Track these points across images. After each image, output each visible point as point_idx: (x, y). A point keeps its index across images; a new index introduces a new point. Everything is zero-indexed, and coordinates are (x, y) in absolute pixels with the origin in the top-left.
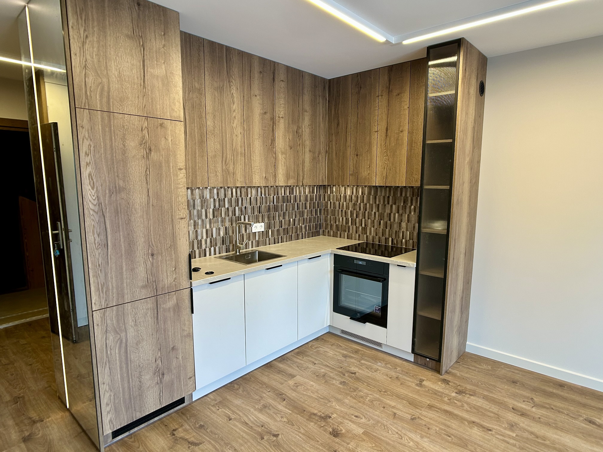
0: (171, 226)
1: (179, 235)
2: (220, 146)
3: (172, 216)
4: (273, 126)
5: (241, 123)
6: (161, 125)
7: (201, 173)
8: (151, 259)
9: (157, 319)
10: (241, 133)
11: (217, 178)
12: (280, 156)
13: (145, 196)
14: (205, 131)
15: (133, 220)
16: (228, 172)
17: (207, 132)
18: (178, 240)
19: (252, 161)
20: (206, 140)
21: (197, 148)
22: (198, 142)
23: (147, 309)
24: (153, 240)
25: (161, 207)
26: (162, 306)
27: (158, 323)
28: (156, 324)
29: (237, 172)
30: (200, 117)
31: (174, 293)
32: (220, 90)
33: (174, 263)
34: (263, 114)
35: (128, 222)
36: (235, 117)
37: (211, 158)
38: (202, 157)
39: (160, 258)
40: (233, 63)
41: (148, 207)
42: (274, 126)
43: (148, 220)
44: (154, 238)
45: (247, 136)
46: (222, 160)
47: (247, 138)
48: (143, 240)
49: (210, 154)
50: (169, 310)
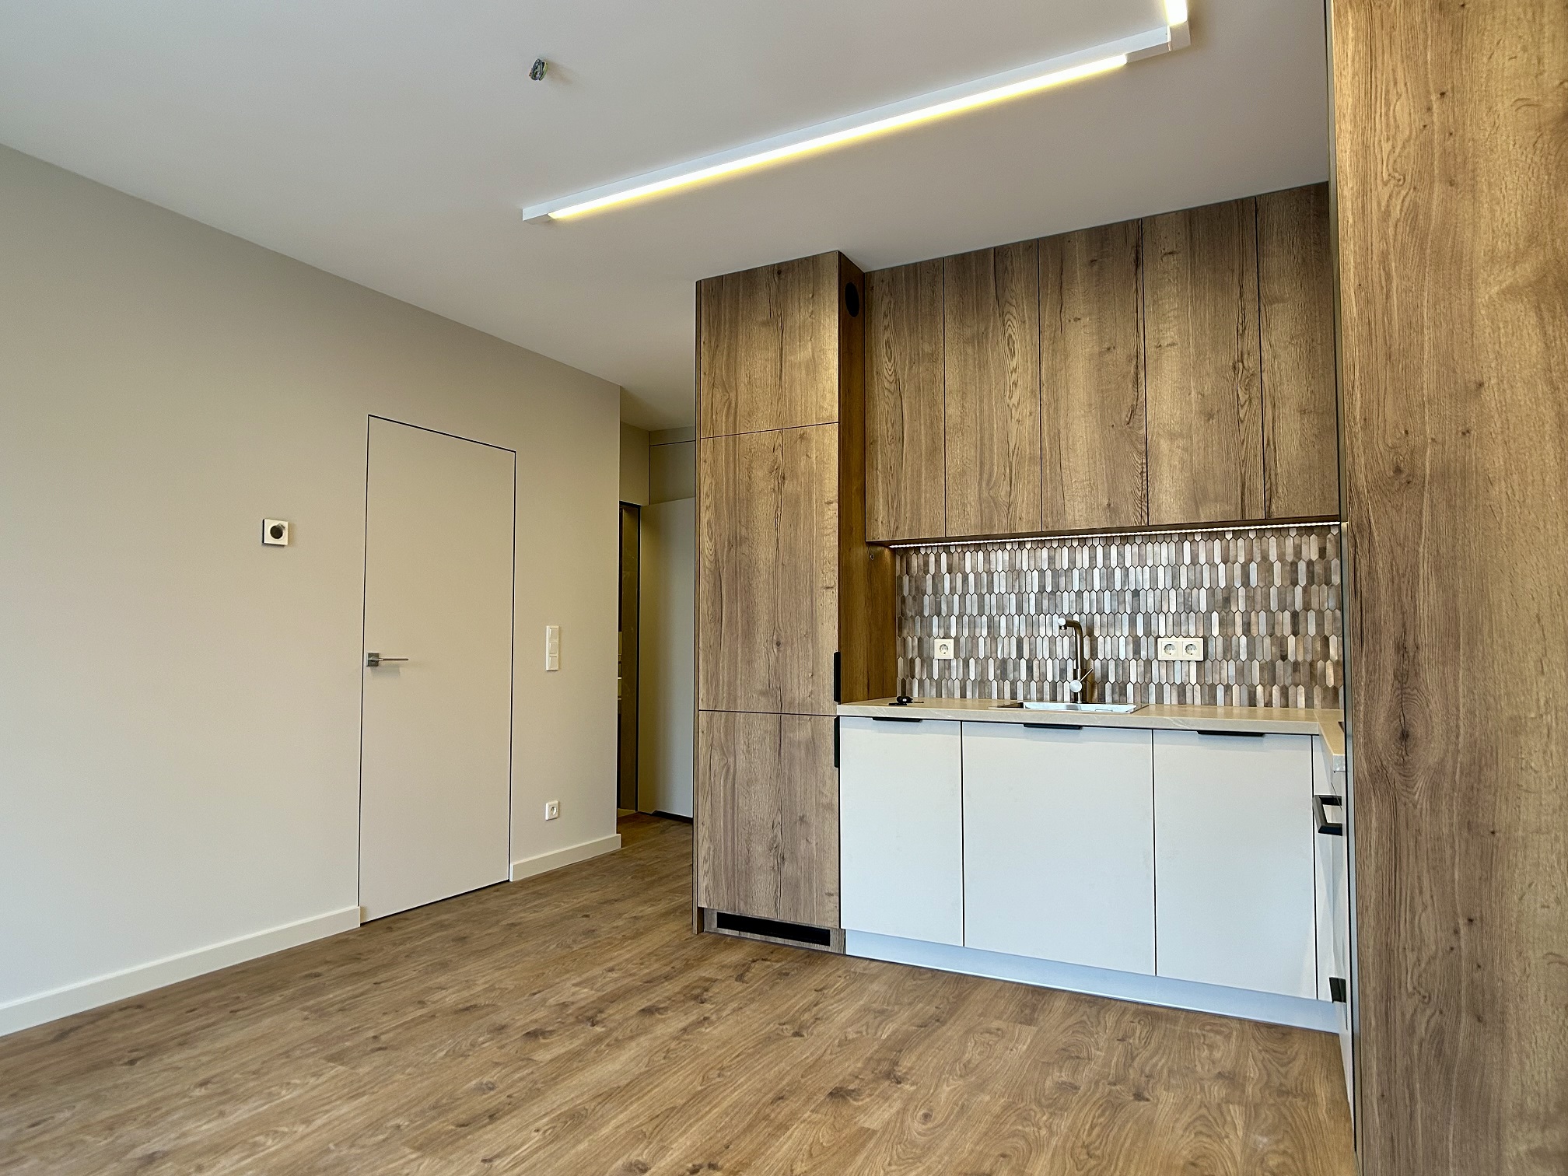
0: (809, 599)
1: (822, 616)
2: (976, 451)
3: (811, 582)
4: (1137, 374)
5: (1032, 392)
6: (802, 437)
7: (930, 511)
8: (775, 650)
9: (779, 754)
10: (1031, 414)
11: (967, 517)
12: (1164, 445)
13: (772, 550)
14: (942, 428)
15: (754, 585)
16: (995, 503)
17: (947, 429)
18: (820, 625)
19: (1063, 471)
20: (943, 446)
21: (923, 464)
22: (926, 453)
23: (766, 732)
24: (780, 620)
25: (796, 566)
26: (788, 734)
27: (780, 761)
28: (777, 761)
29: (1019, 500)
30: (932, 404)
31: (809, 717)
32: (979, 340)
33: (810, 664)
34: (1101, 354)
35: (748, 590)
36: (1015, 384)
37: (954, 478)
38: (934, 479)
39: (789, 652)
40: (1013, 274)
41: (776, 567)
42: (1142, 375)
43: (776, 587)
44: (782, 616)
45: (1048, 416)
46: (981, 479)
47: (1048, 420)
48: (766, 618)
49: (951, 471)
50: (799, 746)
